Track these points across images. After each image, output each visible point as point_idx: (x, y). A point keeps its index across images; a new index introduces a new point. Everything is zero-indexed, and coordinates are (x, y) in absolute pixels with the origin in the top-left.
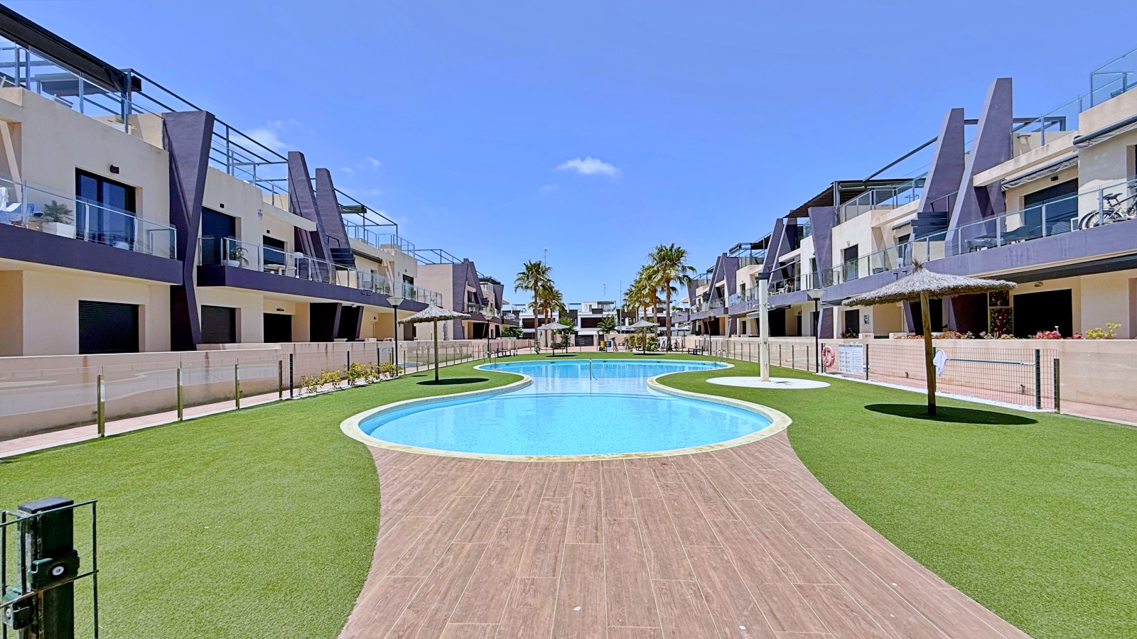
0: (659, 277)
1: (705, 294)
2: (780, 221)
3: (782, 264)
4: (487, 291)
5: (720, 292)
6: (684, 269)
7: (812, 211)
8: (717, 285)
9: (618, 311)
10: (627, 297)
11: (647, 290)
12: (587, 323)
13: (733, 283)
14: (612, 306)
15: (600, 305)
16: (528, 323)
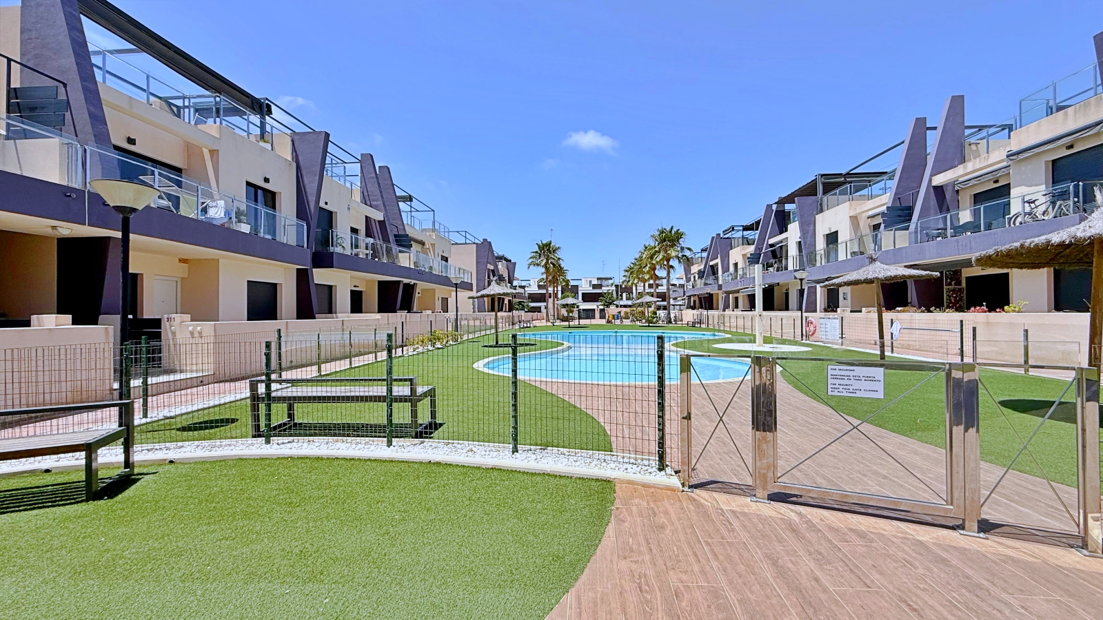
0: (661, 257)
1: (700, 272)
2: (769, 207)
3: (772, 246)
5: (714, 270)
6: (682, 249)
7: (799, 199)
8: (712, 263)
10: (627, 274)
11: (647, 268)
14: (612, 282)
15: (599, 281)
16: (533, 298)
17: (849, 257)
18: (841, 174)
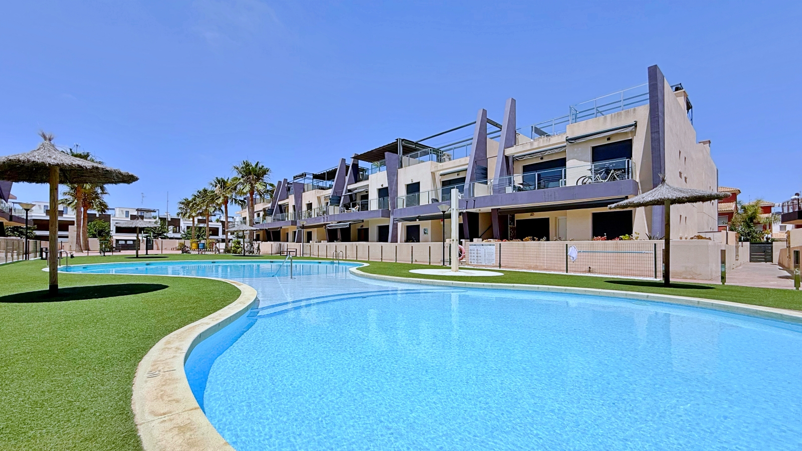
2: (345, 161)
3: (350, 191)
5: (283, 209)
10: (182, 206)
13: (300, 202)
14: (153, 214)
17: (430, 203)
18: (413, 142)
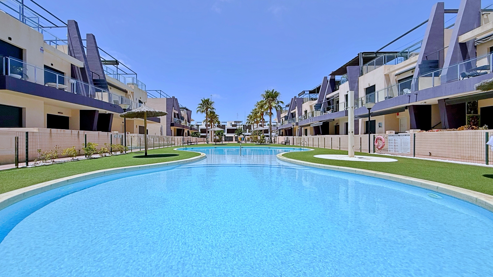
0: (267, 106)
1: (285, 117)
2: (326, 78)
3: (328, 99)
4: (183, 113)
5: (293, 115)
6: (278, 102)
7: (349, 68)
8: (292, 112)
9: (244, 125)
11: (259, 114)
12: (229, 131)
13: (300, 110)
15: (235, 123)
16: (203, 131)
